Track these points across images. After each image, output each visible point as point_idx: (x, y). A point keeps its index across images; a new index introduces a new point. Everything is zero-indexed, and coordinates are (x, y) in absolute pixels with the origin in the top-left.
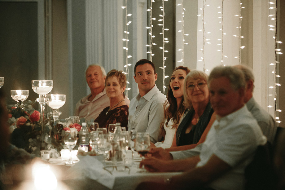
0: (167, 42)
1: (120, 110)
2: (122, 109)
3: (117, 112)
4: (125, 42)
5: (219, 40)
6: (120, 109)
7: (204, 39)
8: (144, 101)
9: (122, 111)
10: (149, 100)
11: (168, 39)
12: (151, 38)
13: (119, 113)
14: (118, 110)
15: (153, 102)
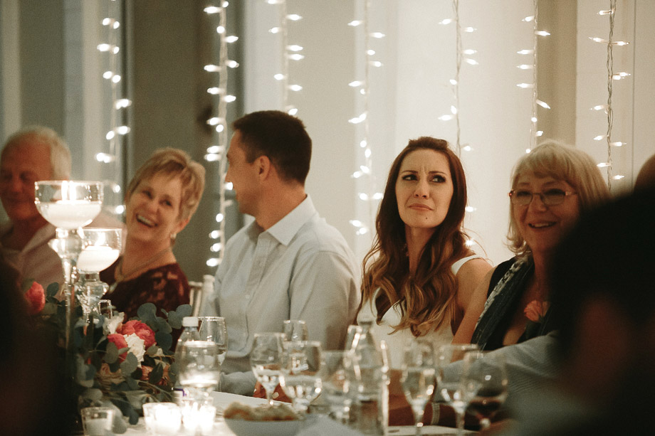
0: (297, 57)
1: (163, 282)
2: (171, 276)
3: (155, 287)
4: (107, 54)
5: (525, 52)
6: (165, 276)
7: (459, 47)
8: (273, 245)
9: (170, 282)
10: (286, 243)
11: (301, 48)
12: (223, 46)
13: (161, 291)
14: (159, 280)
15: (301, 249)
